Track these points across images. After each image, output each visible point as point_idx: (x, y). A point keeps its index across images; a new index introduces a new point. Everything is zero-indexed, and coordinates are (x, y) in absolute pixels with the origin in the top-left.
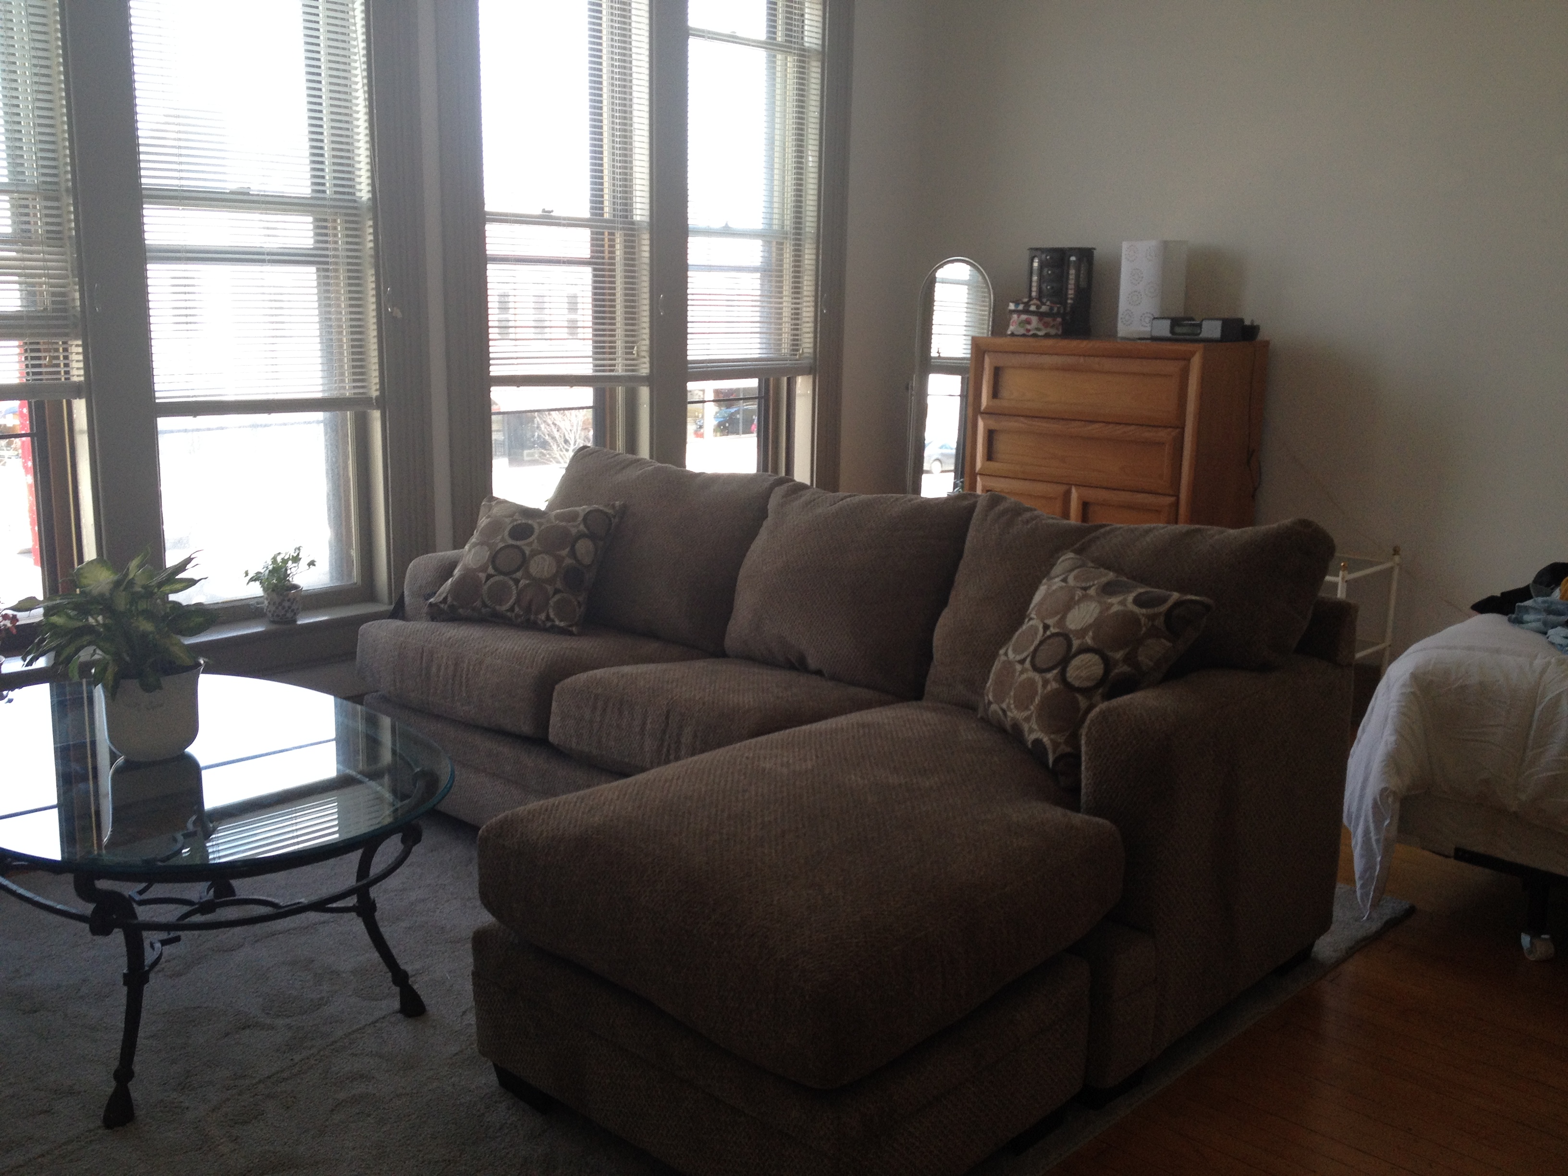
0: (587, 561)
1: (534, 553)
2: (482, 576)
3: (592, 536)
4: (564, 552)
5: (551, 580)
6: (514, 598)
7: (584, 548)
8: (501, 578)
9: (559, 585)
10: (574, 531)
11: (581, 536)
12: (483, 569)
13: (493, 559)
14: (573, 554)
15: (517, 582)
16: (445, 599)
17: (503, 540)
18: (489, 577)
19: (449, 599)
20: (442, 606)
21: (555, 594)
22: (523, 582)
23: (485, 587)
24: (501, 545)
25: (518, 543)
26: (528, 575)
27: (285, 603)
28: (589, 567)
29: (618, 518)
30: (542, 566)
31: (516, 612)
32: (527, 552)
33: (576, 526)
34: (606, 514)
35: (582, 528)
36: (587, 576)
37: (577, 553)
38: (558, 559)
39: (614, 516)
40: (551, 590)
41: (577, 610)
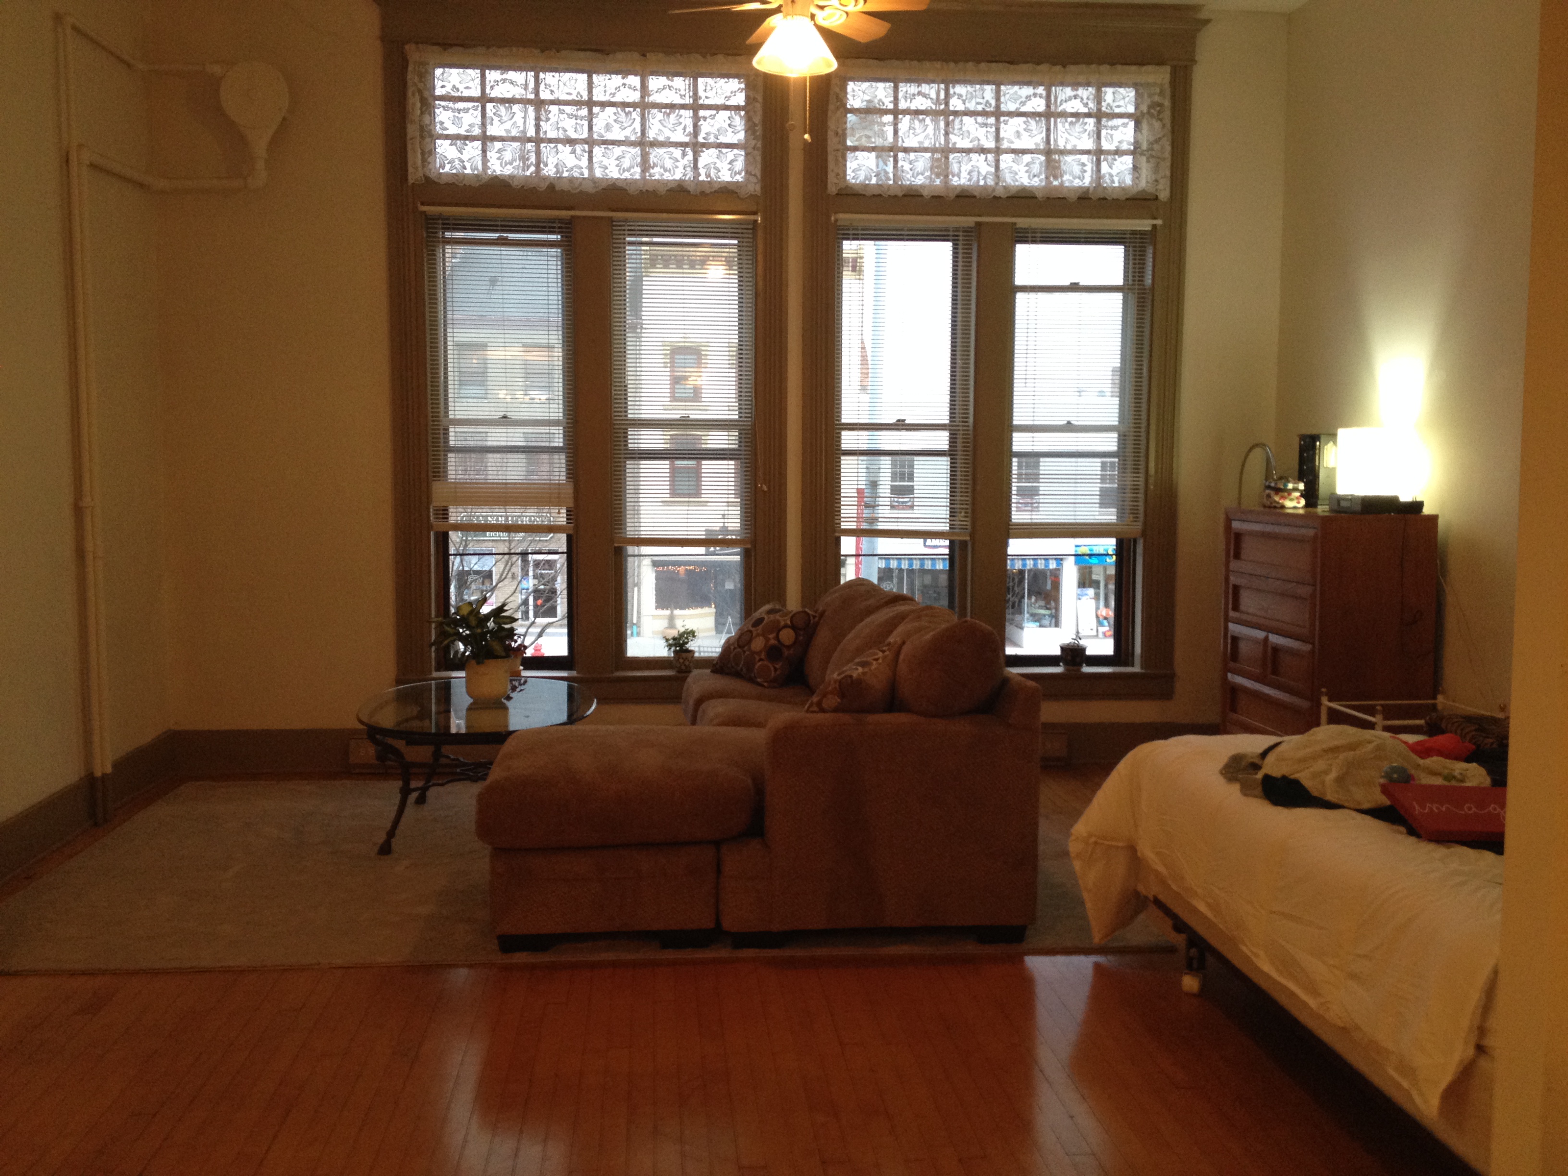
0: (787, 643)
1: (758, 635)
2: (732, 648)
3: (793, 627)
4: (771, 636)
5: (759, 653)
6: (743, 662)
7: (788, 636)
8: (739, 649)
9: (763, 656)
10: (782, 624)
11: (786, 626)
12: (733, 644)
13: (739, 638)
14: (777, 638)
15: (744, 652)
17: (747, 627)
18: (735, 648)
21: (759, 661)
22: (747, 653)
23: (732, 655)
24: (745, 630)
25: (752, 629)
26: (750, 649)
27: (681, 661)
28: (788, 647)
29: (817, 619)
30: (758, 644)
31: (744, 670)
32: (754, 635)
33: (784, 620)
34: (808, 614)
35: (789, 622)
36: (786, 653)
37: (780, 637)
38: (767, 640)
39: (814, 617)
40: (757, 658)
41: (773, 673)
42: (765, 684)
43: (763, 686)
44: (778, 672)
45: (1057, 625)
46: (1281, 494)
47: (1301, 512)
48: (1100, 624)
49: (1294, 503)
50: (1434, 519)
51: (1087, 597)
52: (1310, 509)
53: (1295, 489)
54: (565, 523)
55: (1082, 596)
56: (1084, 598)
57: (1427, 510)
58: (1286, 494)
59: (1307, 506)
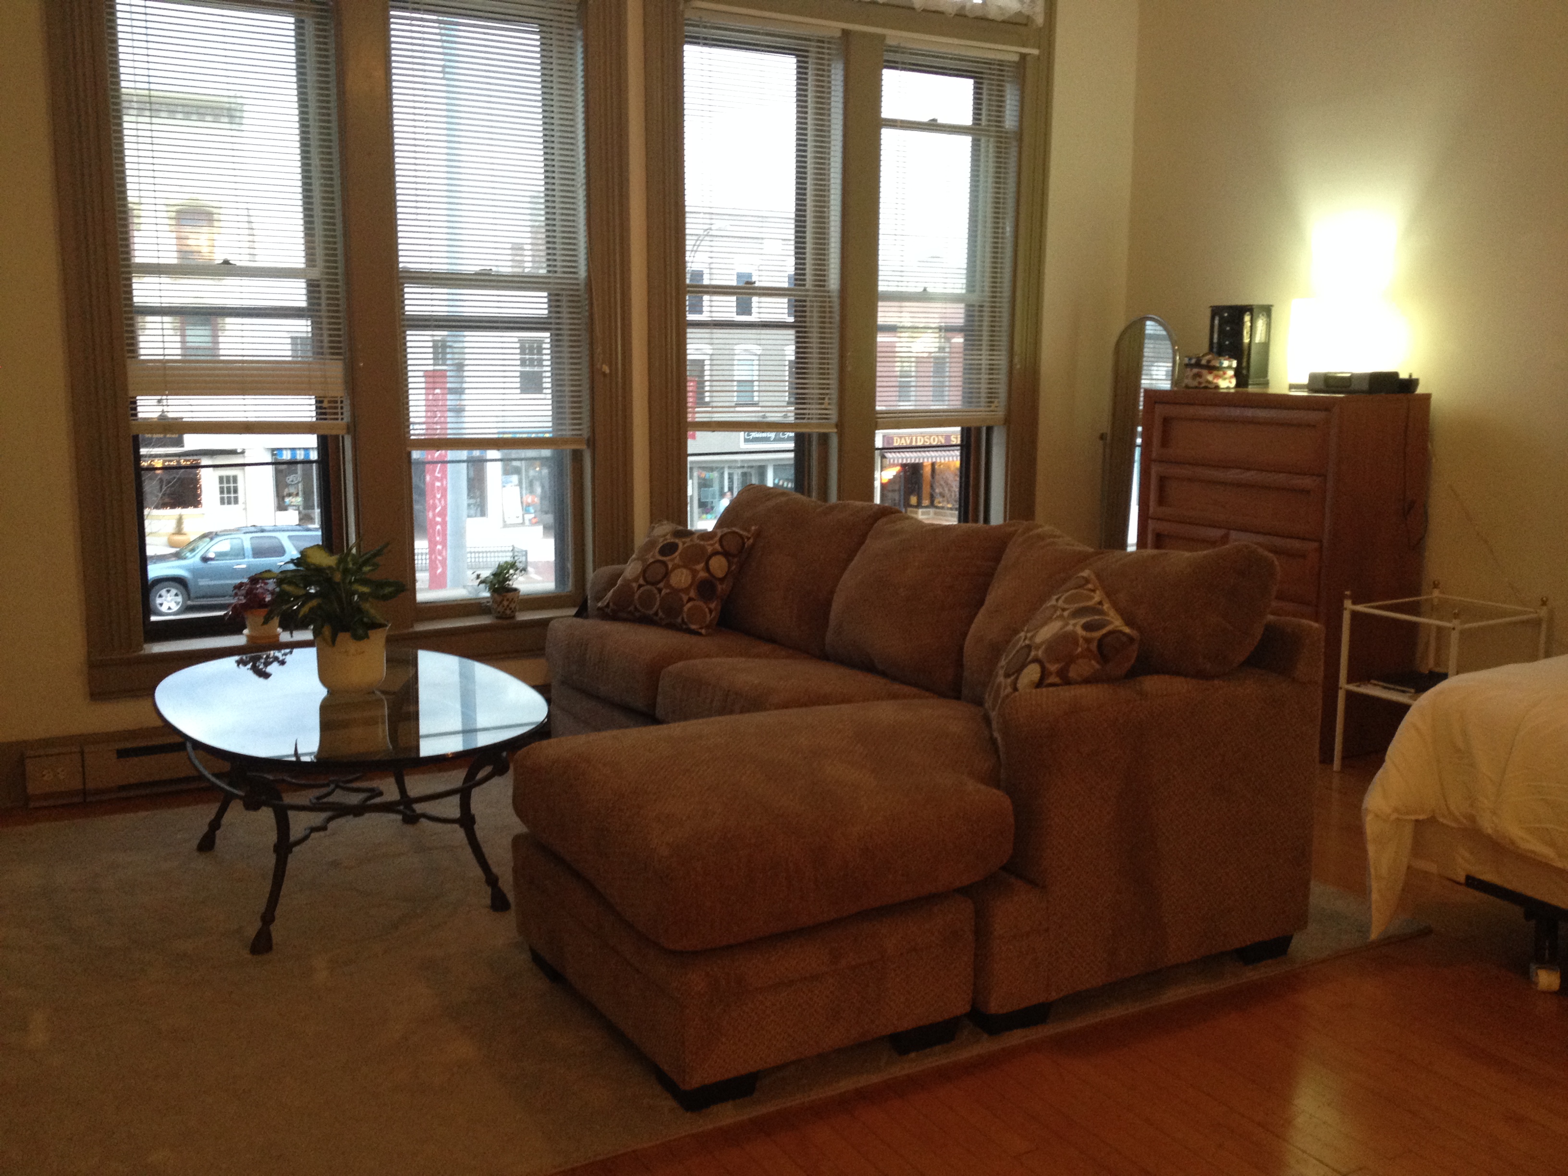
0: (720, 574)
1: (676, 567)
2: (635, 585)
3: (726, 554)
4: (699, 567)
5: (686, 590)
6: (658, 603)
7: (719, 565)
8: (648, 587)
9: (692, 594)
10: (710, 549)
11: (716, 553)
12: (636, 580)
13: (644, 572)
14: (707, 568)
15: (660, 590)
16: (608, 605)
17: (653, 556)
18: (640, 586)
19: (611, 604)
20: (606, 610)
21: (688, 602)
22: (664, 591)
23: (636, 596)
24: (651, 560)
25: (664, 559)
26: (668, 585)
27: (505, 603)
28: (722, 580)
29: (751, 541)
30: (681, 578)
31: (660, 614)
32: (670, 566)
33: (712, 545)
34: (741, 536)
35: (718, 547)
36: (720, 587)
37: (711, 568)
38: (694, 573)
39: (749, 538)
40: (685, 598)
41: (708, 615)
42: (703, 631)
43: (700, 634)
44: (714, 614)
45: (483, 514)
46: (1215, 372)
47: (1232, 391)
48: (526, 510)
49: (1227, 382)
50: (1427, 397)
51: (510, 484)
52: (1240, 390)
53: (1230, 367)
54: (314, 419)
55: (507, 483)
56: (508, 486)
57: (1420, 390)
58: (1221, 373)
59: (1238, 385)
